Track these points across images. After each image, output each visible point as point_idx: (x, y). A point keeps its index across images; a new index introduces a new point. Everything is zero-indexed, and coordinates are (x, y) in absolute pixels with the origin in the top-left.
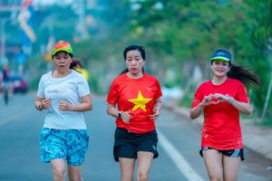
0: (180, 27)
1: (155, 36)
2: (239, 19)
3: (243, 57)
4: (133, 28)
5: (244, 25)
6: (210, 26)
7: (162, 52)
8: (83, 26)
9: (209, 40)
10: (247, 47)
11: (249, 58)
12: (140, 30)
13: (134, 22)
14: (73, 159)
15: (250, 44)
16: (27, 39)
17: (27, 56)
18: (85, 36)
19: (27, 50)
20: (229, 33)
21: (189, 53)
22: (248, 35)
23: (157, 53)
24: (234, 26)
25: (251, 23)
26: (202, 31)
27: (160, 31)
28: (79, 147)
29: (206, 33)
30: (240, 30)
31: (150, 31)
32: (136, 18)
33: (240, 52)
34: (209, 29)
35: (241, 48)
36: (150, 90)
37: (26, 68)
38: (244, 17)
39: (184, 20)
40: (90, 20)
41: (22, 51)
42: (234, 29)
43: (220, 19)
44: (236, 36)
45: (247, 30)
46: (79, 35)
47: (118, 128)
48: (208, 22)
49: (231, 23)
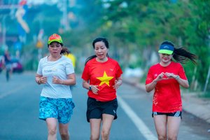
0: (141, 21)
1: (121, 28)
2: (186, 15)
3: (189, 44)
4: (104, 22)
5: (190, 19)
6: (164, 20)
7: (127, 40)
8: (66, 21)
9: (163, 31)
10: (192, 37)
11: (194, 45)
12: (110, 24)
13: (105, 18)
14: (63, 119)
15: (194, 35)
16: (23, 31)
17: (23, 44)
18: (68, 28)
19: (23, 39)
20: (179, 26)
21: (148, 42)
22: (193, 28)
23: (123, 41)
24: (183, 20)
25: (195, 18)
26: (157, 24)
27: (125, 24)
28: (67, 111)
29: (161, 26)
30: (187, 23)
31: (118, 25)
32: (106, 14)
33: (187, 41)
34: (163, 23)
35: (187, 38)
36: (112, 70)
37: (22, 53)
38: (190, 13)
39: (144, 15)
40: (71, 16)
41: (19, 40)
42: (182, 23)
43: (172, 15)
44: (184, 29)
45: (192, 24)
46: (63, 27)
47: (89, 98)
48: (162, 17)
49: (180, 18)
